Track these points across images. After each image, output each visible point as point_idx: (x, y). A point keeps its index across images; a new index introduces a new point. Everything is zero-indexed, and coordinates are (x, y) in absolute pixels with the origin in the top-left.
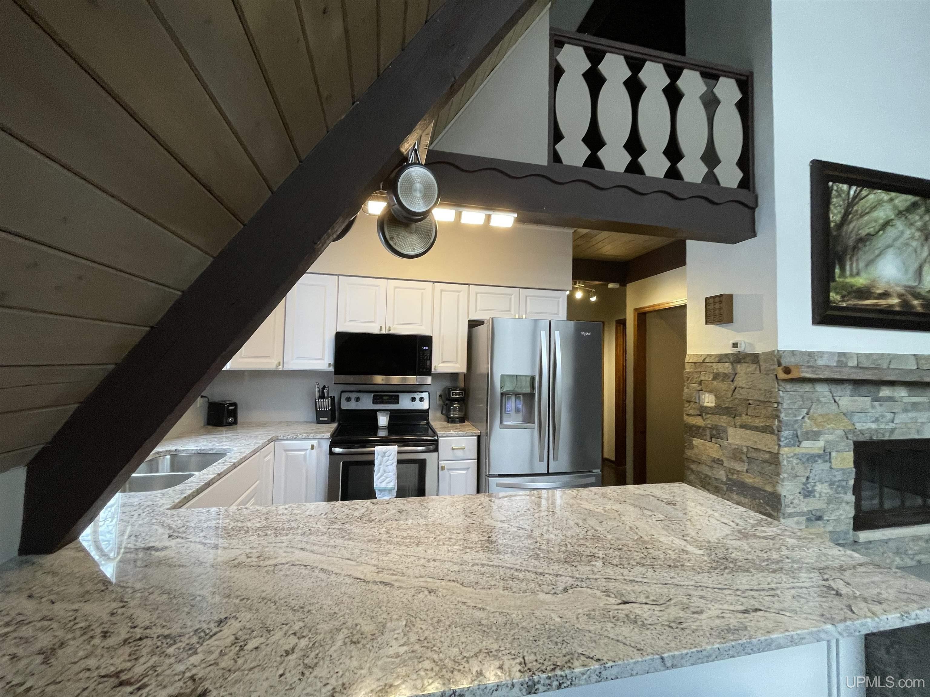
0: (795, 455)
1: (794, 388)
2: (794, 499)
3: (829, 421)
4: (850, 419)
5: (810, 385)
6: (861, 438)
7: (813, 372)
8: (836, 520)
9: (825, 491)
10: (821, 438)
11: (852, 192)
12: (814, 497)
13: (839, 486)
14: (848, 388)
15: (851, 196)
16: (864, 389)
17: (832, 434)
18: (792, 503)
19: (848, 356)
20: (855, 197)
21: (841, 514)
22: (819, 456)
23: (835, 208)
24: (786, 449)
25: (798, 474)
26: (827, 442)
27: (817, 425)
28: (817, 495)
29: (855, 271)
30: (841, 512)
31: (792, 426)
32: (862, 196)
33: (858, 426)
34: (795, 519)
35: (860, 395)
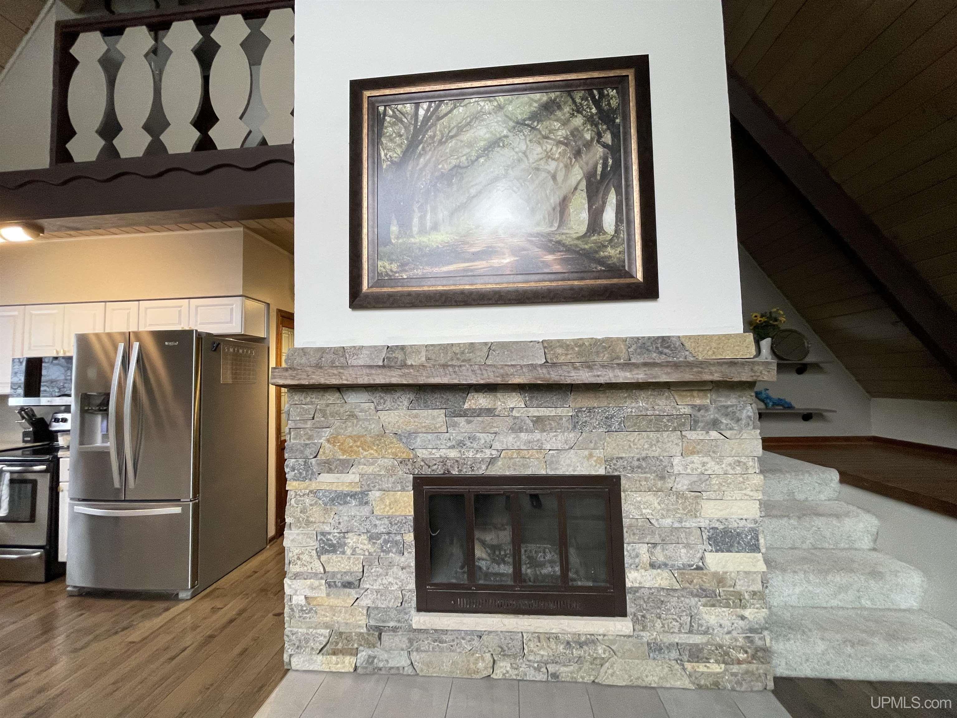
0: (311, 492)
1: (308, 399)
2: (302, 553)
3: (365, 446)
4: (407, 444)
5: (337, 395)
6: (426, 471)
7: (293, 377)
8: (378, 591)
9: (361, 546)
10: (353, 470)
11: (421, 112)
12: (344, 553)
13: (386, 542)
14: (405, 399)
15: (421, 118)
16: (437, 398)
17: (373, 464)
18: (299, 558)
19: (409, 350)
20: (427, 119)
21: (390, 583)
22: (353, 495)
23: (391, 140)
24: (295, 483)
25: (311, 519)
26: (362, 475)
27: (344, 451)
28: (349, 552)
29: (429, 224)
30: (391, 580)
31: (302, 452)
32: (441, 114)
33: (422, 453)
34: (308, 582)
35: (427, 407)
